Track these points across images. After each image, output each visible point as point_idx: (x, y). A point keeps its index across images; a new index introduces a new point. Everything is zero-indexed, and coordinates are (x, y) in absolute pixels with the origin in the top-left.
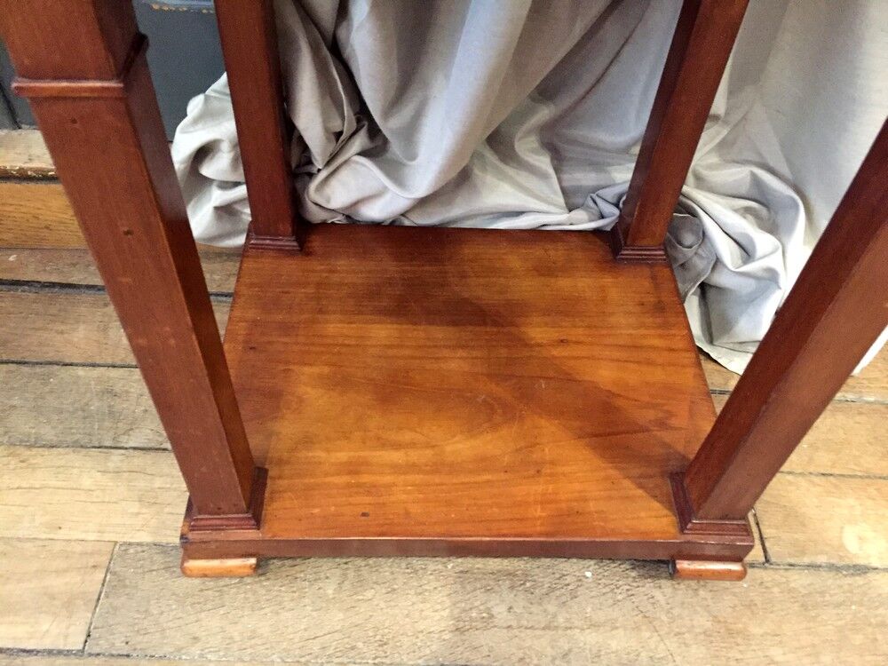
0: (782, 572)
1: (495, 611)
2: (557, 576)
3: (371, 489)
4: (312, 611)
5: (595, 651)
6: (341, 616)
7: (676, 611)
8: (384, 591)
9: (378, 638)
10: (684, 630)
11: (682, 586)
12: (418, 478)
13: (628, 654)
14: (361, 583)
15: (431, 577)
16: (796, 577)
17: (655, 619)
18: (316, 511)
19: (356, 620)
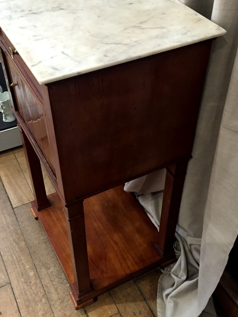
1: (50, 269)
2: (65, 278)
3: (55, 224)
4: (36, 238)
5: (50, 292)
6: (37, 242)
7: (68, 306)
8: (46, 247)
9: (35, 251)
10: (64, 310)
13: (52, 299)
14: (45, 243)
15: (53, 254)
17: (64, 302)
19: (37, 245)
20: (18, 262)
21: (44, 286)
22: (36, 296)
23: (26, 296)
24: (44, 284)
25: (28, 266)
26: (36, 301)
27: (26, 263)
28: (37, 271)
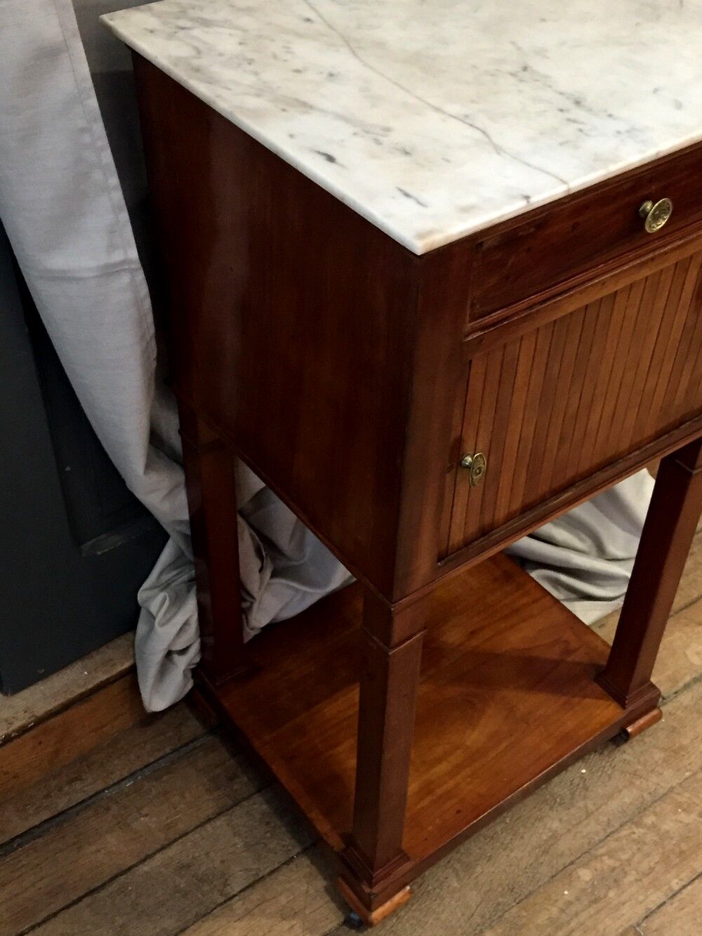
0: (674, 700)
1: (554, 828)
2: (569, 784)
3: (448, 795)
4: (457, 901)
5: (620, 810)
6: (474, 892)
7: (642, 759)
8: (485, 861)
9: (506, 889)
10: (653, 767)
11: (634, 743)
12: (468, 771)
13: (637, 800)
14: (469, 868)
15: (504, 834)
16: (683, 698)
17: (636, 771)
18: (430, 828)
19: (485, 889)
20: (559, 928)
21: (609, 831)
22: (645, 843)
23: (656, 870)
24: (605, 830)
25: (566, 893)
26: (659, 838)
27: (557, 901)
28: (572, 863)
